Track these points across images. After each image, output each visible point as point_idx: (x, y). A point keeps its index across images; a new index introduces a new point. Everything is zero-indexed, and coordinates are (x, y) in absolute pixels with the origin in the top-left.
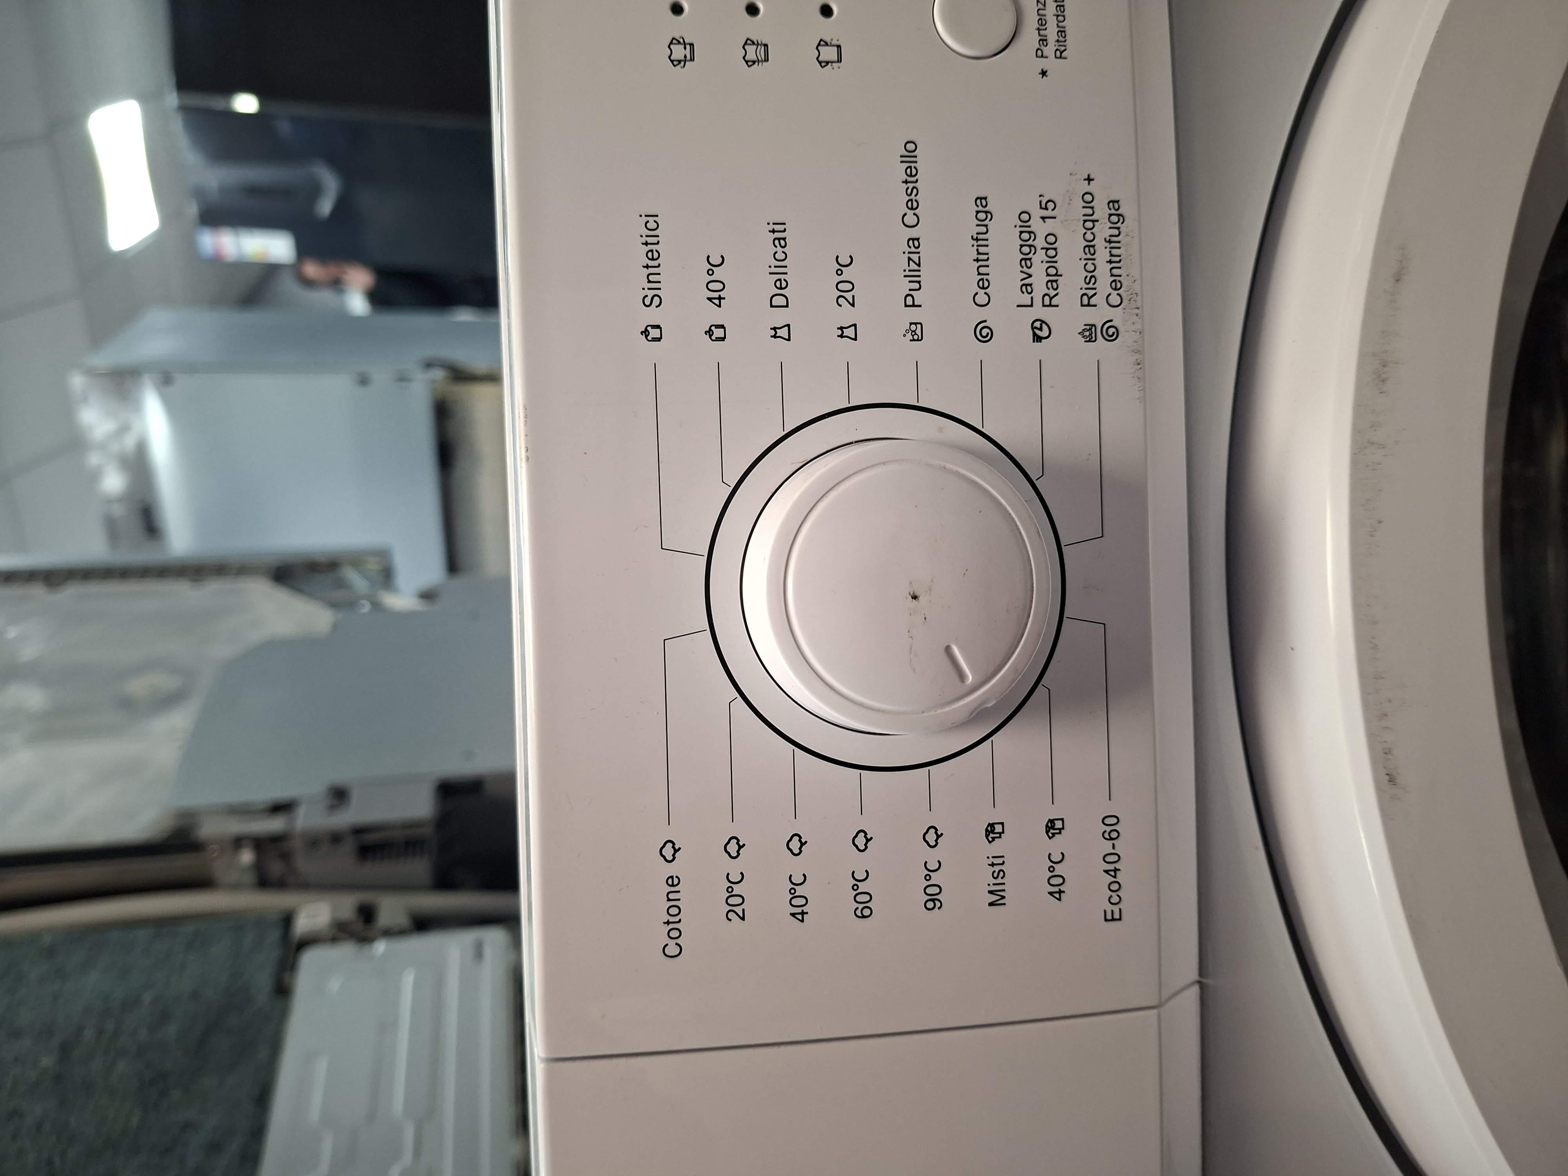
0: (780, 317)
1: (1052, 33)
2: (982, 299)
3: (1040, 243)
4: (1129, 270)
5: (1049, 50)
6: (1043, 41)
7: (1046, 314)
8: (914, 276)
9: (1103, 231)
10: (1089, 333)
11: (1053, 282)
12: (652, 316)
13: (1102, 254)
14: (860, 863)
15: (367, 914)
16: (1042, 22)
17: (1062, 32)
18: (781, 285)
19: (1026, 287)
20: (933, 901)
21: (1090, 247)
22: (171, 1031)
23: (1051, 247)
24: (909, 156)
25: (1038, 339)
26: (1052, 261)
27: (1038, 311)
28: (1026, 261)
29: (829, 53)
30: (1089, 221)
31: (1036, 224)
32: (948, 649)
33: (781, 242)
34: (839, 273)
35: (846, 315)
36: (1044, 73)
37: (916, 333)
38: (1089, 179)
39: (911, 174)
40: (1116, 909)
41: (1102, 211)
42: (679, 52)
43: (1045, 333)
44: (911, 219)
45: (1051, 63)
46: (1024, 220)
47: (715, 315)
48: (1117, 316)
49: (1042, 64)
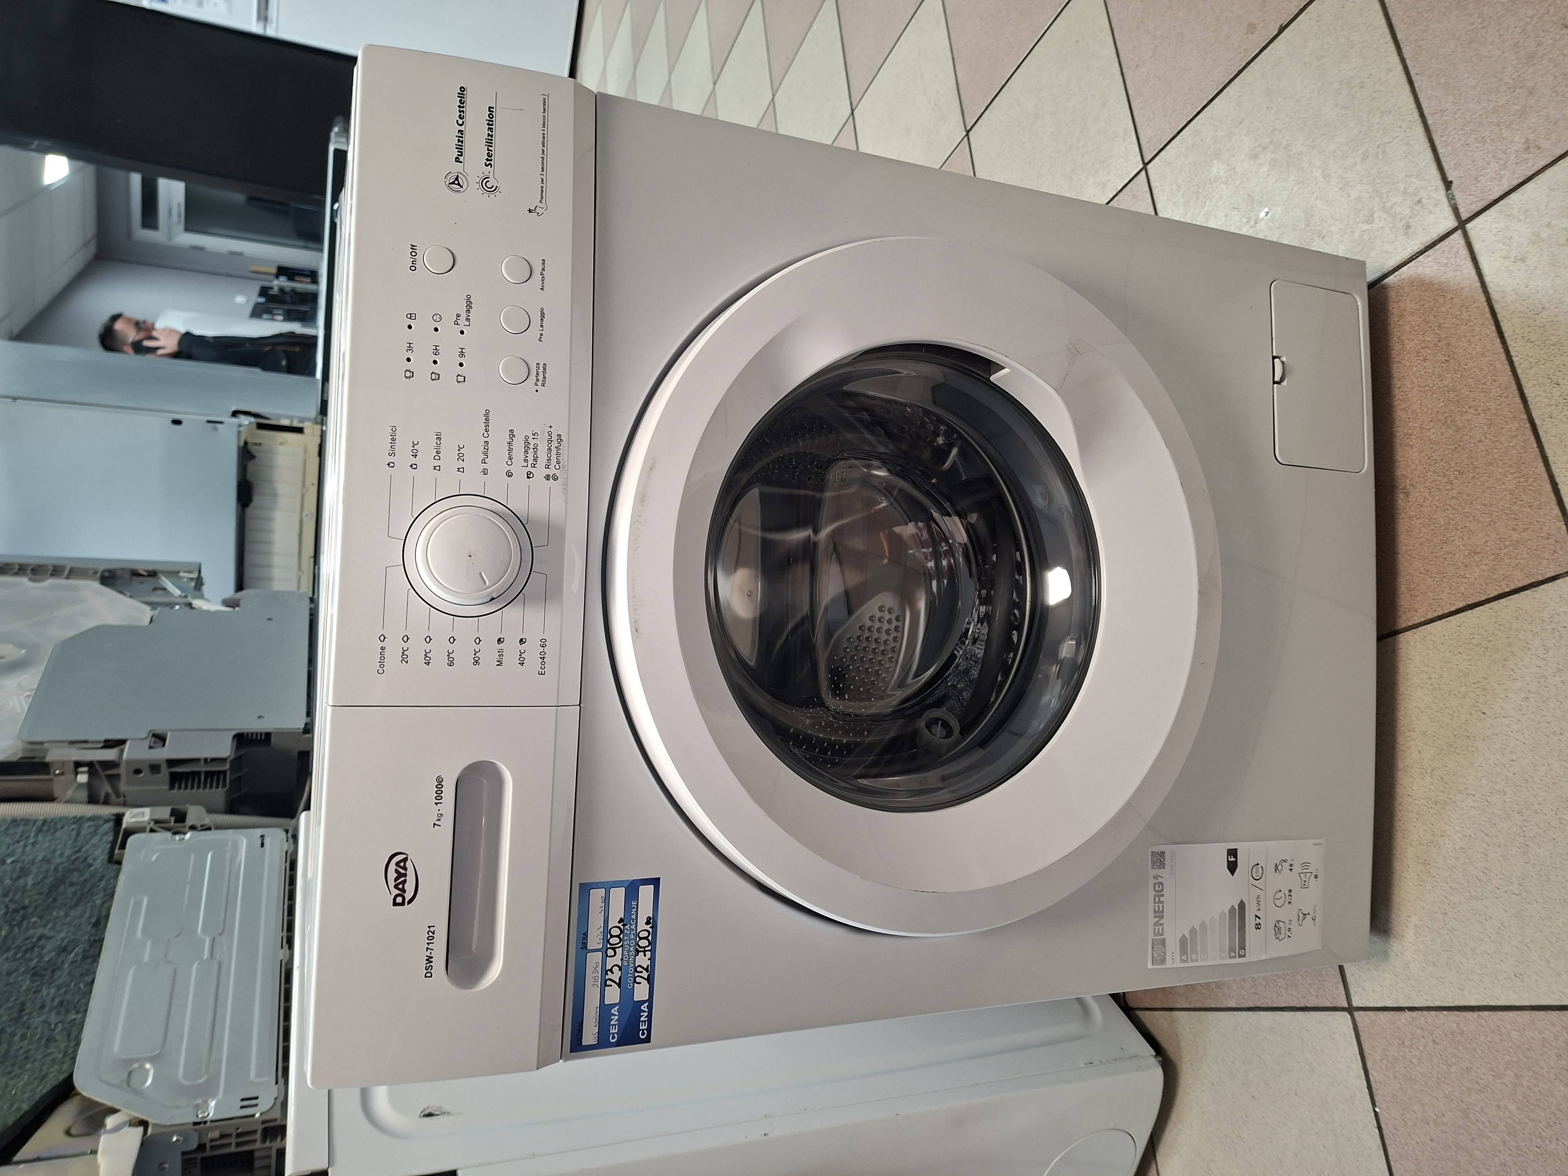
0: (437, 463)
1: (541, 377)
2: (509, 463)
3: (532, 446)
4: (563, 458)
5: (540, 383)
6: (538, 380)
7: (533, 470)
8: (486, 454)
9: (555, 444)
10: (547, 477)
11: (535, 460)
12: (391, 459)
13: (554, 452)
14: (451, 647)
15: (180, 816)
16: (538, 374)
17: (544, 377)
18: (438, 453)
19: (526, 461)
20: (476, 662)
21: (550, 449)
22: (30, 881)
23: (535, 448)
24: (487, 415)
25: (528, 478)
26: (535, 453)
27: (530, 469)
28: (526, 452)
29: (461, 379)
30: (550, 441)
31: (530, 440)
32: (480, 573)
33: (439, 439)
34: (459, 450)
35: (460, 464)
36: (537, 391)
37: (485, 472)
38: (551, 427)
39: (487, 420)
40: (543, 671)
41: (555, 438)
42: (408, 374)
43: (532, 476)
44: (486, 435)
45: (540, 388)
46: (527, 438)
47: (413, 460)
48: (558, 473)
49: (537, 388)
